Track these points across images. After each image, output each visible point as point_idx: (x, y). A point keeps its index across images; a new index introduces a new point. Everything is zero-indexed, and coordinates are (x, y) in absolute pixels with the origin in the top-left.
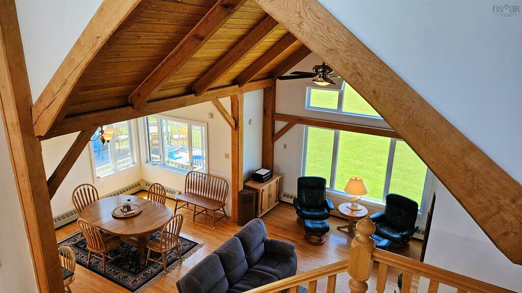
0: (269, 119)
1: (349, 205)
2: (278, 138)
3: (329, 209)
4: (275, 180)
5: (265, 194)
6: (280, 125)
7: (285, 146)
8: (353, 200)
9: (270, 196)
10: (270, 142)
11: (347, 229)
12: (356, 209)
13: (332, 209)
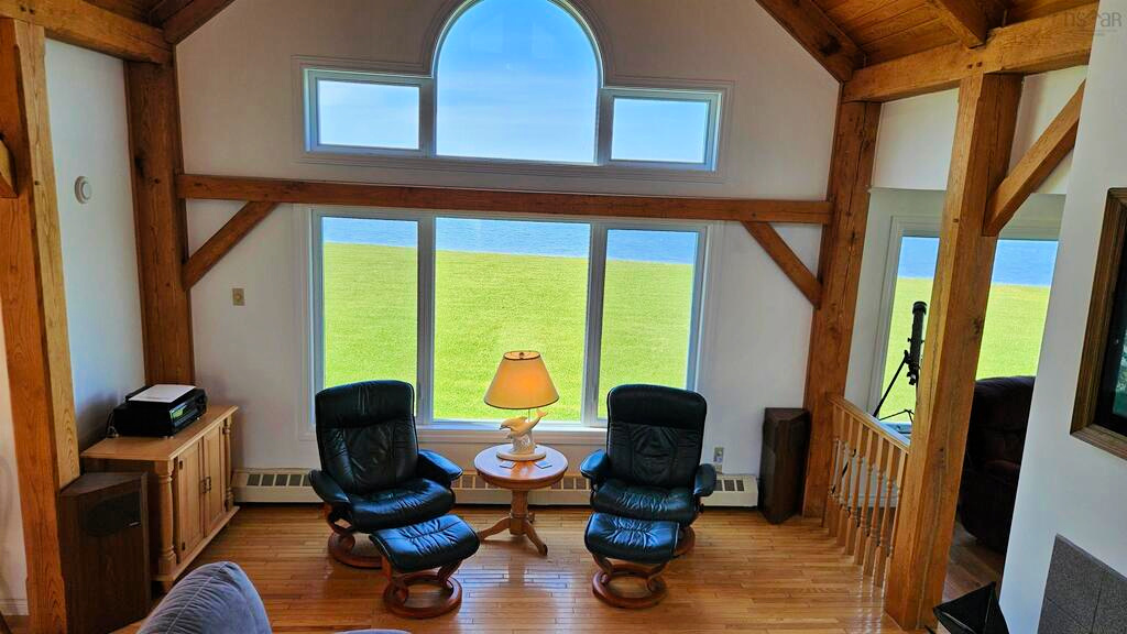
0: (162, 194)
1: (506, 449)
2: (207, 268)
3: (445, 478)
4: (219, 422)
5: (188, 479)
6: (207, 218)
7: (238, 297)
8: (519, 429)
9: (204, 486)
10: (175, 284)
11: (507, 531)
12: (530, 456)
13: (455, 476)
